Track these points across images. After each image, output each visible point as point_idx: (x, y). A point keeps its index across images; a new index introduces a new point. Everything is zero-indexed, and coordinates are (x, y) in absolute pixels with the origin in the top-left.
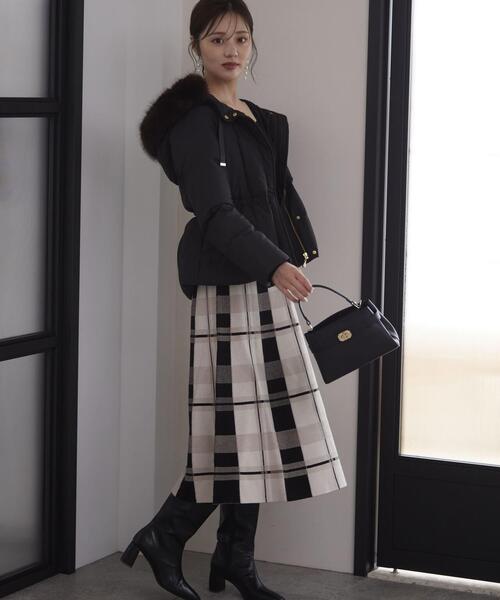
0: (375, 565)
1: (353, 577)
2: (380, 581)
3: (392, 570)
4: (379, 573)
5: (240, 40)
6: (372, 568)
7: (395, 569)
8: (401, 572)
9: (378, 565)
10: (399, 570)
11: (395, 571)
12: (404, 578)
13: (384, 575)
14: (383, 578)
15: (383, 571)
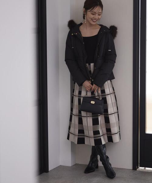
0: (139, 166)
1: (133, 170)
2: (141, 171)
3: (144, 168)
6: (138, 168)
9: (140, 167)
10: (146, 168)
11: (145, 168)
12: (148, 170)
13: (142, 169)
14: (142, 170)
15: (141, 168)
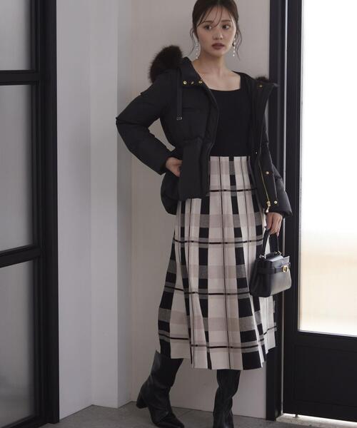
0: (282, 412)
1: (265, 421)
2: (287, 424)
3: (294, 415)
4: (285, 418)
5: (224, 27)
6: (279, 414)
7: (297, 414)
8: (301, 417)
9: (284, 412)
10: (299, 416)
11: (296, 417)
12: (303, 422)
13: (288, 419)
14: (288, 422)
15: (288, 416)
